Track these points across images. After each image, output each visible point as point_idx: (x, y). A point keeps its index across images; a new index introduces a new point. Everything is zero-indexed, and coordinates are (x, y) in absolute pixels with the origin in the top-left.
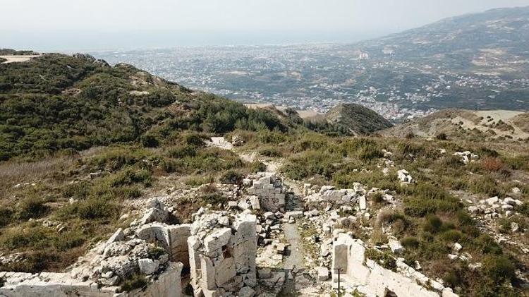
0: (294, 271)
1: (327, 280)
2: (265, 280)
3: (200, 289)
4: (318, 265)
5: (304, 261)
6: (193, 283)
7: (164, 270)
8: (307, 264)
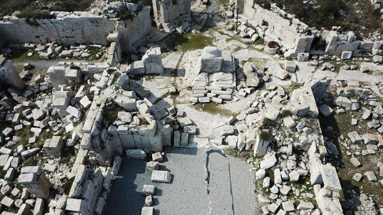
0: (213, 14)
1: (231, 18)
2: (196, 19)
3: (160, 23)
4: (227, 10)
5: (220, 8)
6: (156, 20)
7: (141, 10)
8: (220, 10)
